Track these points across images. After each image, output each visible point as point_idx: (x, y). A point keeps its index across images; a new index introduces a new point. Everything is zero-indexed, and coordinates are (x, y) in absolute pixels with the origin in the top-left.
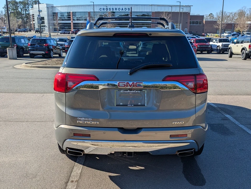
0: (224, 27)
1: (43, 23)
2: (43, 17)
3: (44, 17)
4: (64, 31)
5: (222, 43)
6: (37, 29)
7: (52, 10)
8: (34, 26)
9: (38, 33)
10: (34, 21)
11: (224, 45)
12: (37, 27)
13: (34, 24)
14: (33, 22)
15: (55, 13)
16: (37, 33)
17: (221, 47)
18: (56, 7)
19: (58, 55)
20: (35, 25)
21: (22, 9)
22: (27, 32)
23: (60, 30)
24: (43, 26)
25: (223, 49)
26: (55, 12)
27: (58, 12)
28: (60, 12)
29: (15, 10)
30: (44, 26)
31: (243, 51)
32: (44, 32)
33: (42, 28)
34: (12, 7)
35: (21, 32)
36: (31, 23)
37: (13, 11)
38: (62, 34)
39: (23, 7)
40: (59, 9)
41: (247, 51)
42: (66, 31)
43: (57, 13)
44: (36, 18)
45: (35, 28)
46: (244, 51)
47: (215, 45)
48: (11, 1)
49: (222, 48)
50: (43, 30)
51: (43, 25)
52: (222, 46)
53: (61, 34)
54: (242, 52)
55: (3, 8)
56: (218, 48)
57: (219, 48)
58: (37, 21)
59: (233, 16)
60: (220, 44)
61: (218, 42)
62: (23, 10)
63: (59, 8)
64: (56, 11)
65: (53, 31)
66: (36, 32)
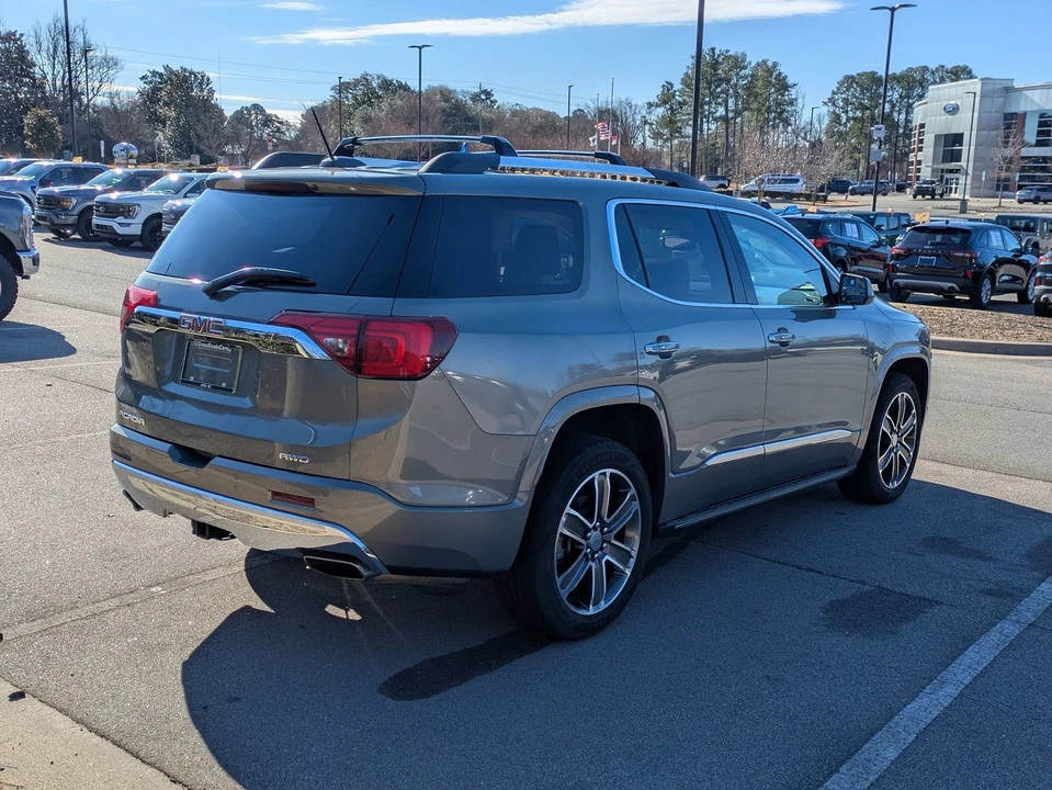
1: (956, 157)
2: (961, 132)
3: (963, 134)
4: (1039, 190)
6: (925, 182)
7: (1004, 105)
8: (919, 170)
9: (927, 197)
10: (920, 149)
12: (926, 173)
13: (919, 163)
14: (916, 156)
15: (1013, 116)
16: (920, 197)
18: (1024, 89)
19: (1013, 297)
20: (922, 166)
21: (893, 106)
22: (885, 195)
23: (1020, 187)
24: (951, 171)
26: (1013, 111)
27: (1027, 109)
28: (1035, 109)
29: (867, 108)
30: (958, 171)
32: (953, 196)
33: (947, 180)
34: (857, 98)
35: (863, 194)
36: (912, 157)
37: (859, 114)
38: (1026, 205)
39: (901, 96)
40: (1037, 99)
42: (1044, 190)
43: (1025, 114)
44: (929, 139)
45: (918, 178)
48: (858, 74)
50: (951, 188)
51: (953, 165)
53: (1020, 202)
55: (826, 104)
58: (932, 149)
62: (897, 109)
63: (1036, 96)
64: (1022, 108)
65: (993, 191)
66: (915, 197)
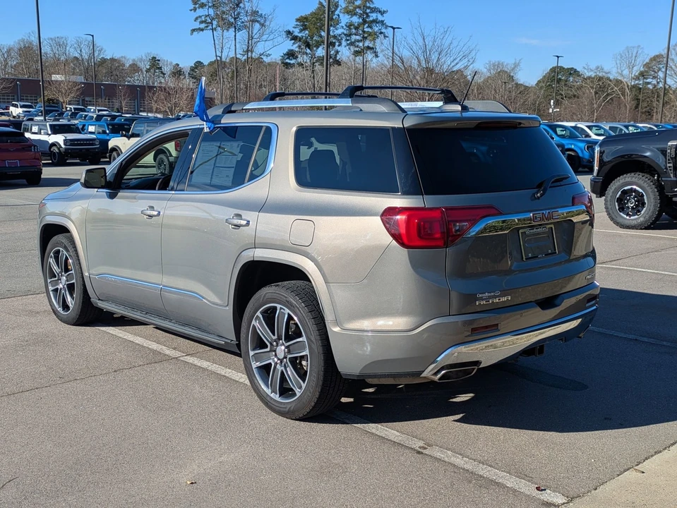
0: (9, 88)
5: (65, 135)
11: (71, 140)
17: (63, 146)
25: (69, 153)
31: (161, 158)
41: (171, 155)
46: (161, 156)
47: (40, 140)
49: (66, 149)
52: (65, 144)
54: (158, 159)
56: (55, 149)
57: (59, 149)
59: (6, 56)
60: (59, 139)
61: (50, 133)
